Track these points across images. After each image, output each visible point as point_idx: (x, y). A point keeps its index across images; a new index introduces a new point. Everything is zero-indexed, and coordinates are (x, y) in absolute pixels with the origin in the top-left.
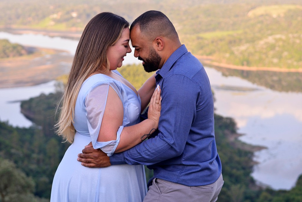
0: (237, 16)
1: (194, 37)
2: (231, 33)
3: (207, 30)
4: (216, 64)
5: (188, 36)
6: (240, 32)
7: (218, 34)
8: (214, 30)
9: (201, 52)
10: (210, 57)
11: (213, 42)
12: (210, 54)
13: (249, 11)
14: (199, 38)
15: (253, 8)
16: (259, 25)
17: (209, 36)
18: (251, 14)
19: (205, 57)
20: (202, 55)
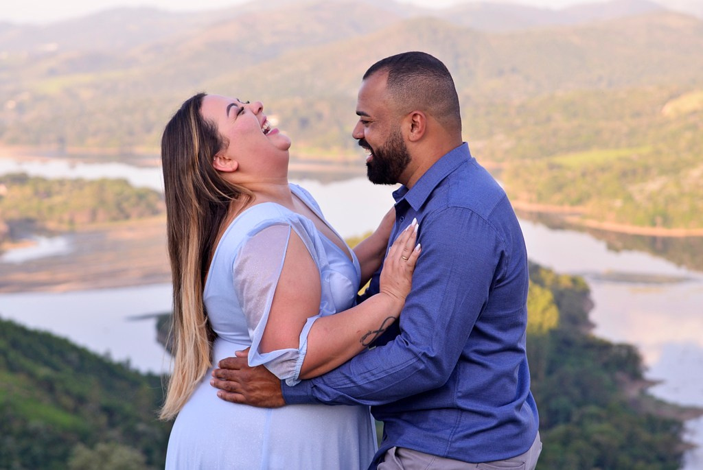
0: (637, 114)
1: (542, 163)
2: (625, 152)
3: (571, 149)
4: (592, 223)
5: (528, 162)
6: (646, 150)
7: (596, 156)
8: (586, 147)
9: (558, 197)
10: (579, 209)
11: (584, 175)
12: (580, 201)
13: (664, 103)
14: (552, 167)
15: (674, 96)
16: (688, 135)
17: (575, 160)
18: (669, 110)
19: (567, 208)
20: (561, 203)
